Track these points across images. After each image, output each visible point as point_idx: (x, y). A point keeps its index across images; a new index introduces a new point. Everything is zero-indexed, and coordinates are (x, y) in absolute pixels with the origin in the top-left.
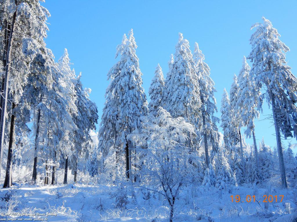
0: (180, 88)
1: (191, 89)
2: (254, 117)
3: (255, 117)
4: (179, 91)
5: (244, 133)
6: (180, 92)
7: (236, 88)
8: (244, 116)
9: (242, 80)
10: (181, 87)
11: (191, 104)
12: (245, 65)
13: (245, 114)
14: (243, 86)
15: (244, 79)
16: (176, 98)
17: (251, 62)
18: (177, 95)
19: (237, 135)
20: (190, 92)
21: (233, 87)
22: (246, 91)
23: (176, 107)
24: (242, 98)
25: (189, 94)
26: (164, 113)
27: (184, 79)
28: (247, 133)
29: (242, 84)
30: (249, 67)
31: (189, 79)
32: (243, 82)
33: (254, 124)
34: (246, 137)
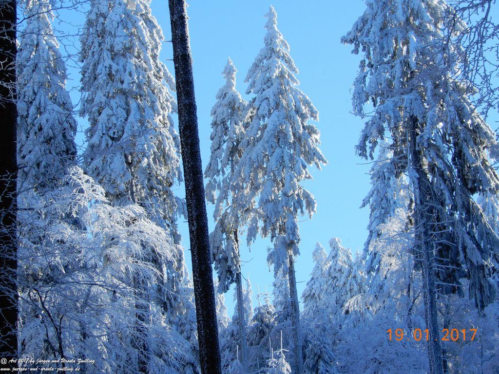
0: (113, 103)
1: (149, 111)
2: (299, 210)
3: (302, 212)
4: (110, 112)
5: (268, 260)
6: (113, 118)
8: (270, 206)
9: (265, 87)
10: (117, 100)
11: (151, 160)
12: (277, 38)
13: (273, 198)
14: (269, 105)
15: (269, 84)
16: (102, 135)
17: (353, 52)
18: (104, 125)
19: (232, 261)
20: (148, 122)
21: (225, 101)
22: (278, 123)
23: (100, 165)
24: (266, 145)
25: (144, 129)
26: (85, 187)
27: (130, 75)
28: (275, 258)
29: (267, 98)
30: (286, 44)
31: (143, 77)
32: (269, 93)
33: (299, 232)
34: (273, 273)
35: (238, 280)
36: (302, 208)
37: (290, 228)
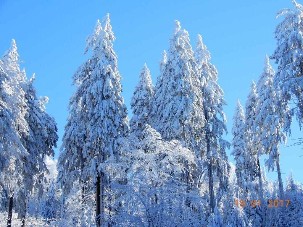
0: (175, 98)
1: (190, 100)
2: (279, 141)
3: (281, 142)
4: (173, 102)
5: (265, 164)
6: (175, 105)
7: (254, 100)
8: (265, 140)
9: (263, 89)
10: (177, 97)
11: (190, 121)
12: (268, 68)
13: (267, 137)
14: (264, 97)
15: (265, 88)
16: (169, 112)
17: (275, 63)
18: (171, 108)
19: (254, 167)
20: (190, 105)
21: (250, 98)
22: (268, 104)
23: (169, 126)
24: (262, 114)
25: (187, 108)
26: (152, 133)
27: (181, 85)
28: (268, 164)
29: (263, 94)
30: (273, 70)
31: (188, 86)
32: (264, 91)
33: (278, 151)
34: (267, 170)
35: (260, 176)
36: (280, 140)
37: (274, 149)
